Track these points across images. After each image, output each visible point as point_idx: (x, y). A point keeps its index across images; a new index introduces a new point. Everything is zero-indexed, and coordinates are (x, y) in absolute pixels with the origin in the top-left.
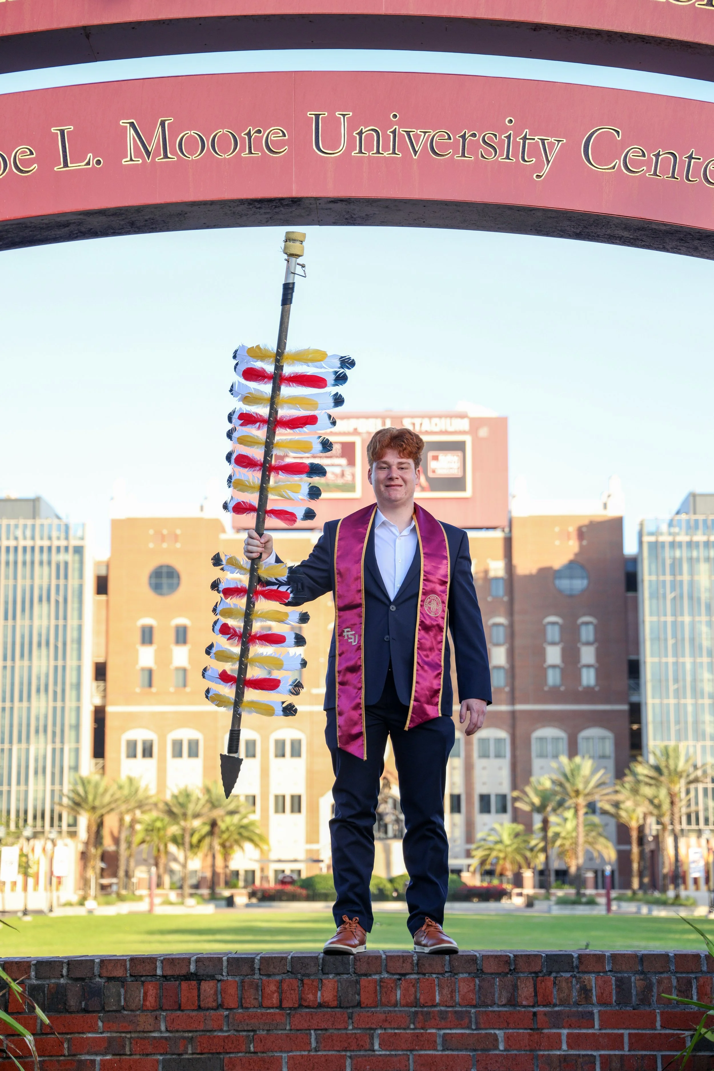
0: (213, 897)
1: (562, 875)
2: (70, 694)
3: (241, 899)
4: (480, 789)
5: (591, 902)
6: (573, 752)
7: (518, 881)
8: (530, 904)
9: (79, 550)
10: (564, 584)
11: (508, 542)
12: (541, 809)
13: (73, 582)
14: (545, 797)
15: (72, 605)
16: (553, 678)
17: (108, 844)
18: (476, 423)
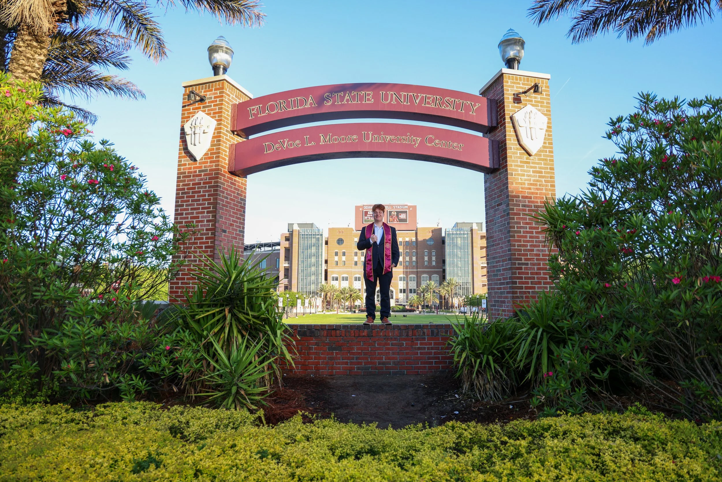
0: (351, 311)
1: (427, 306)
2: (320, 267)
3: (357, 311)
4: (409, 288)
5: (434, 312)
6: (430, 279)
7: (418, 308)
8: (420, 313)
9: (322, 235)
10: (429, 243)
11: (416, 234)
12: (423, 292)
13: (320, 242)
14: (424, 290)
15: (320, 247)
16: (426, 263)
17: (328, 299)
18: (410, 207)
